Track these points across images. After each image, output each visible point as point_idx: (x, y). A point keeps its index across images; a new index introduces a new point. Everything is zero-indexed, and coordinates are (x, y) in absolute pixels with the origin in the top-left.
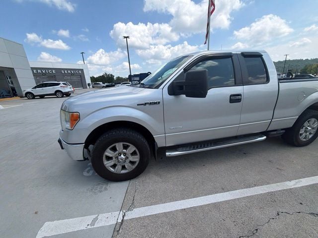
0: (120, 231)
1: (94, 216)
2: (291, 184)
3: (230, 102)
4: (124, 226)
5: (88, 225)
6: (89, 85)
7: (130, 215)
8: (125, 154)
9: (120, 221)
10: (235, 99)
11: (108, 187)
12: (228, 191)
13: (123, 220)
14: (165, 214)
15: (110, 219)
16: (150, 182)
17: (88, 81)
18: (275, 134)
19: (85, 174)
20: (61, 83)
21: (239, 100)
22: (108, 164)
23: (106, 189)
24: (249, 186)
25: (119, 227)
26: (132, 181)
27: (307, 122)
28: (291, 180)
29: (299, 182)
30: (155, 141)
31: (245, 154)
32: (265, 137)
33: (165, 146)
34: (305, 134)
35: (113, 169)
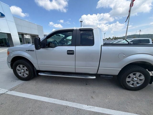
4: (2, 95)
10: (70, 53)
13: (4, 93)
18: (104, 77)
21: (72, 54)
22: (18, 72)
27: (132, 74)
28: (89, 105)
29: (92, 108)
30: (34, 67)
31: (86, 84)
32: (95, 77)
33: (39, 70)
34: (132, 82)
35: (20, 75)
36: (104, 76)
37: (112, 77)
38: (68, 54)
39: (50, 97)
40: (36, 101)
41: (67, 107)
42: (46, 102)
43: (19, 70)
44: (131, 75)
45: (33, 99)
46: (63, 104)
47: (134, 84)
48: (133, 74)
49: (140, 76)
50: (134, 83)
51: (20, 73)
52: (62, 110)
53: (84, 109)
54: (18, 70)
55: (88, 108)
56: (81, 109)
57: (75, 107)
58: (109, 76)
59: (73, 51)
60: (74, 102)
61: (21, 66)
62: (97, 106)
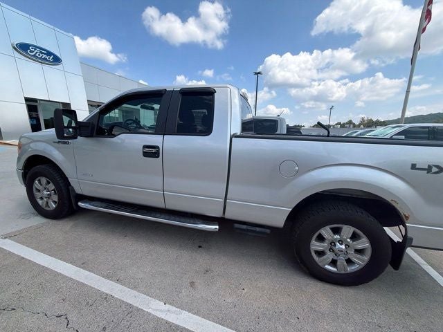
3: (144, 155)
8: (48, 190)
10: (150, 152)
21: (156, 155)
22: (38, 195)
27: (328, 228)
28: (170, 304)
29: (174, 312)
30: (70, 185)
31: (200, 247)
32: (216, 227)
33: (81, 193)
34: (330, 256)
35: (40, 202)
36: (244, 227)
37: (268, 231)
38: (146, 154)
39: (83, 265)
40: (44, 270)
41: (106, 298)
42: (64, 277)
43: (39, 191)
44: (326, 232)
45: (39, 265)
46: (103, 290)
47: (338, 263)
48: (332, 229)
49: (354, 237)
50: (335, 258)
51: (42, 198)
52: (90, 303)
53: (149, 311)
54: (37, 189)
55: (161, 311)
56: (138, 310)
57: (129, 301)
58: (258, 229)
59: (158, 147)
60: (135, 288)
61: (44, 180)
62: (190, 311)
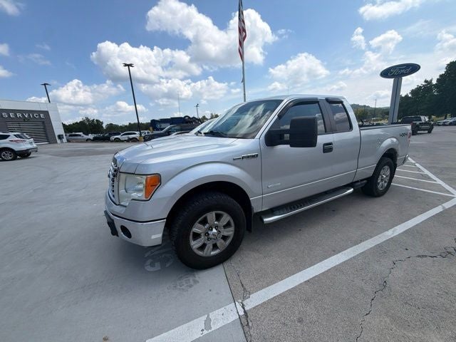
0: (250, 325)
1: (204, 318)
2: (390, 234)
3: (324, 152)
4: (251, 318)
5: (203, 330)
6: (60, 137)
7: (251, 303)
8: (216, 227)
9: (242, 313)
10: (327, 148)
11: (197, 279)
12: (339, 252)
13: (245, 312)
14: (291, 291)
15: (227, 315)
16: (250, 260)
17: (59, 130)
19: (149, 268)
20: (10, 134)
21: (331, 150)
22: (195, 245)
23: (196, 282)
24: (356, 243)
25: (245, 320)
26: (226, 264)
29: (394, 230)
30: (250, 206)
32: (352, 190)
33: (261, 210)
37: (367, 181)
39: (335, 252)
47: (383, 185)
48: (383, 169)
49: (387, 170)
59: (331, 144)
